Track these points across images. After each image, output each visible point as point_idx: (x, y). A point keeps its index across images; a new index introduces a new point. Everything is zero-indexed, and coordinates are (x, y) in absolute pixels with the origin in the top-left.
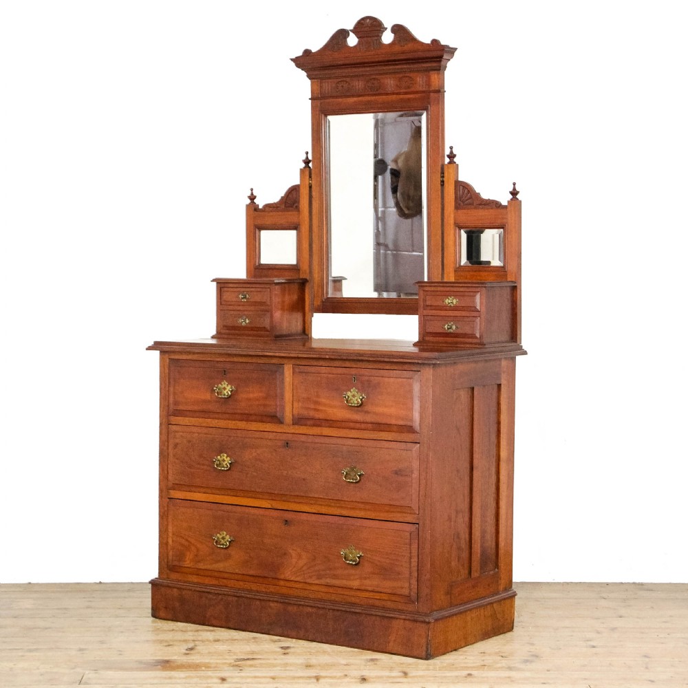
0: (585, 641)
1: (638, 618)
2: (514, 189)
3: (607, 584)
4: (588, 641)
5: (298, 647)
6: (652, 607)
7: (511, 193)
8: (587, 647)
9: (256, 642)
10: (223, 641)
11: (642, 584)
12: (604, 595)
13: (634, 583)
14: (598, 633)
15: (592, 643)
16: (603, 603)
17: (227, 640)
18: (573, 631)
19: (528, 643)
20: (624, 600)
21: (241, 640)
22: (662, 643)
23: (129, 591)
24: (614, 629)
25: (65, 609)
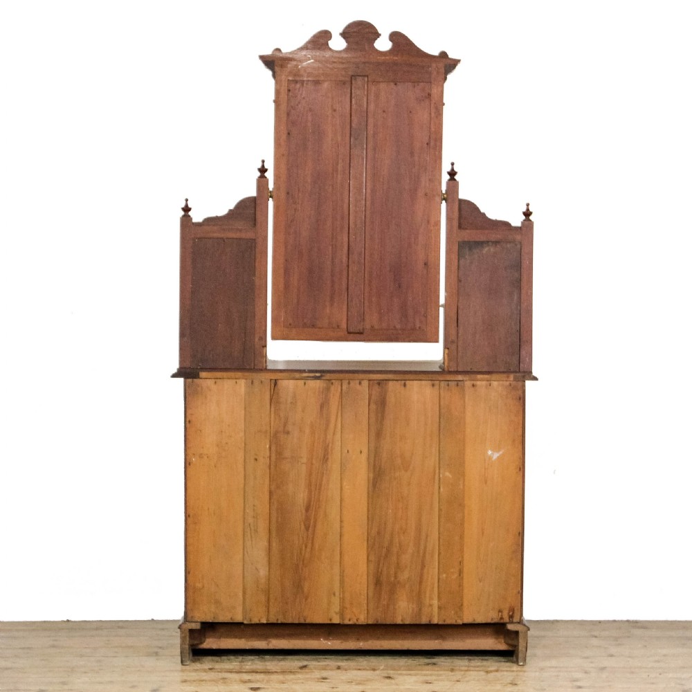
0: (571, 681)
1: (629, 657)
2: (187, 205)
3: (600, 622)
4: (574, 681)
5: (268, 688)
6: (646, 646)
7: (183, 209)
8: (572, 687)
9: (225, 683)
10: (190, 681)
11: (636, 622)
12: (595, 633)
13: (628, 621)
14: (586, 672)
15: (578, 684)
16: (595, 642)
17: (194, 681)
18: (559, 671)
19: (510, 684)
20: (616, 639)
21: (210, 681)
22: (653, 683)
23: (97, 629)
24: (603, 669)
25: (28, 648)
